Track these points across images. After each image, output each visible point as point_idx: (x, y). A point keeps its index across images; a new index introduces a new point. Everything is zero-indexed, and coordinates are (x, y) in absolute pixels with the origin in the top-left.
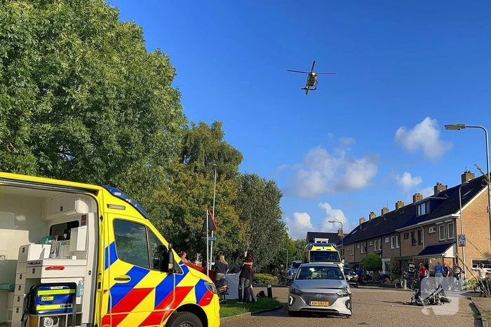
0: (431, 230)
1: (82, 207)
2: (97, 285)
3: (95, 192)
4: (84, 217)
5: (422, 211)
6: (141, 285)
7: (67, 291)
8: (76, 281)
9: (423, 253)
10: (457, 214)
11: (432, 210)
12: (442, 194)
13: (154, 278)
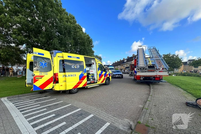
0: (127, 64)
1: (93, 61)
2: (97, 74)
3: (95, 59)
4: (93, 63)
5: (125, 61)
6: (102, 74)
7: (93, 75)
8: (94, 73)
9: (125, 68)
10: (132, 62)
11: (127, 61)
12: (129, 58)
13: (104, 73)
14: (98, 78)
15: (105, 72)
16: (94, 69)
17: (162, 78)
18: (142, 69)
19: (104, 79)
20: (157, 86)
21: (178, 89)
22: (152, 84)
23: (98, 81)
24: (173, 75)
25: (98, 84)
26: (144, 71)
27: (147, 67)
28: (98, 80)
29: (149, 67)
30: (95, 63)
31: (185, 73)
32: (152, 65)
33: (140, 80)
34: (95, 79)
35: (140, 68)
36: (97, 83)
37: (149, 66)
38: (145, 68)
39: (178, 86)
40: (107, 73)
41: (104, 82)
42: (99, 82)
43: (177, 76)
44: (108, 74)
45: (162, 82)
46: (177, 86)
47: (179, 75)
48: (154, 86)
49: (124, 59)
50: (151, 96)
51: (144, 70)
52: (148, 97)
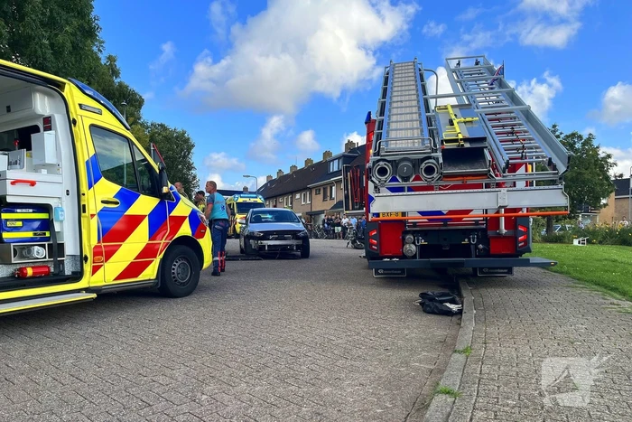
1: (42, 105)
2: (80, 208)
3: (61, 85)
4: (48, 121)
5: (334, 167)
6: (132, 212)
12: (353, 151)
14: (92, 238)
15: (162, 197)
16: (52, 168)
17: (526, 242)
18: (409, 172)
19: (148, 252)
20: (500, 291)
21: (615, 301)
22: (470, 283)
23: (88, 267)
24: (576, 242)
25: (88, 290)
26: (418, 183)
27: (439, 154)
28: (88, 252)
29: (447, 154)
30: (59, 121)
31: (624, 231)
32: (467, 145)
33: (403, 257)
34: (62, 246)
35: (395, 164)
36: (77, 276)
37: (448, 146)
38: (423, 166)
39: (615, 289)
40: (173, 206)
41: (150, 273)
42: (95, 269)
43: (595, 247)
44: (182, 219)
45: (527, 263)
46: (606, 287)
47: (600, 243)
48: (483, 291)
49: (327, 154)
50: (461, 358)
51: (418, 178)
52: (446, 364)
